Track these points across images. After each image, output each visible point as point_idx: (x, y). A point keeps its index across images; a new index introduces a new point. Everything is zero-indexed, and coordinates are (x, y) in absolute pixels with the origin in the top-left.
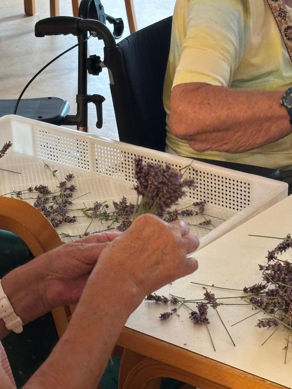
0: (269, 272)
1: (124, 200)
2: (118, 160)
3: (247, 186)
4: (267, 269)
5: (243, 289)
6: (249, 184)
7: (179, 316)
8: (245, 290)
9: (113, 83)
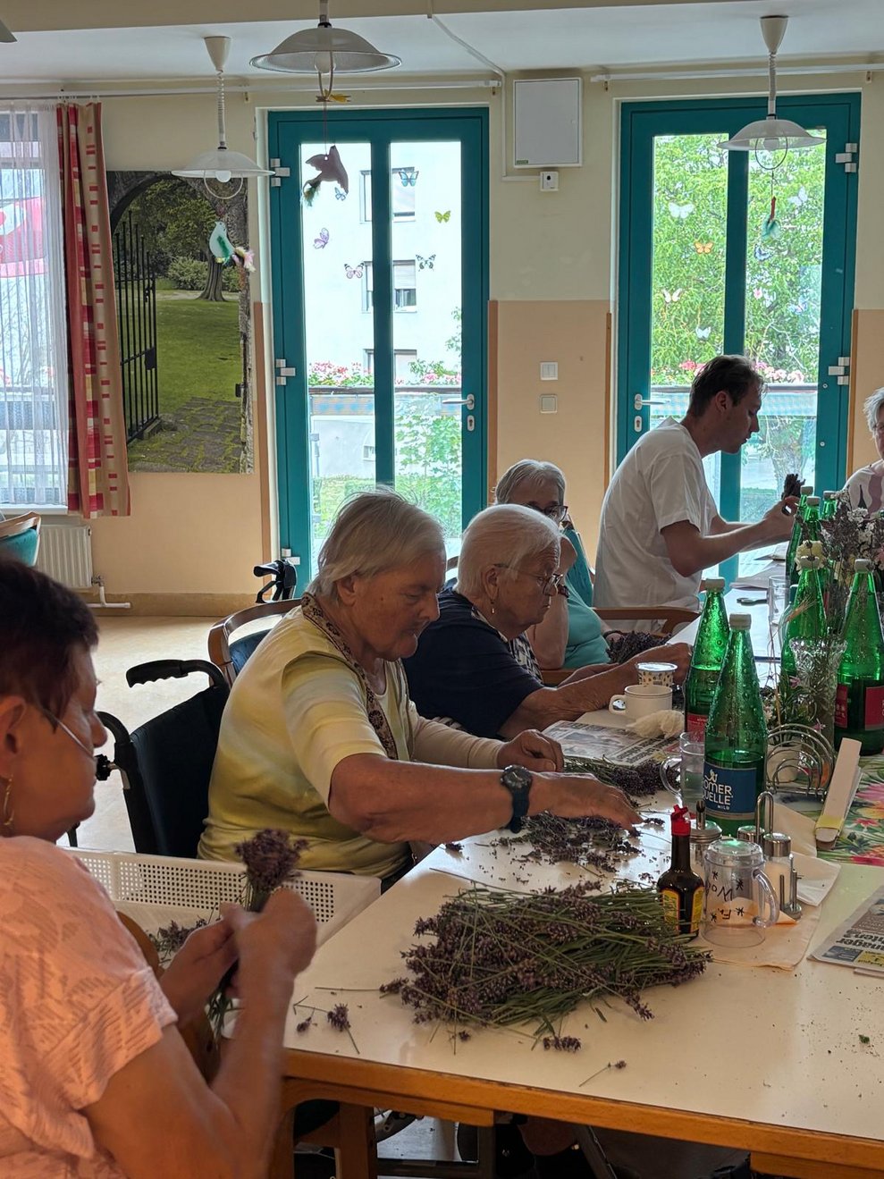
0: (412, 958)
1: (174, 926)
2: (134, 887)
3: (329, 888)
4: (411, 956)
5: (379, 988)
6: (332, 886)
7: (316, 1025)
8: (382, 989)
9: (129, 787)
